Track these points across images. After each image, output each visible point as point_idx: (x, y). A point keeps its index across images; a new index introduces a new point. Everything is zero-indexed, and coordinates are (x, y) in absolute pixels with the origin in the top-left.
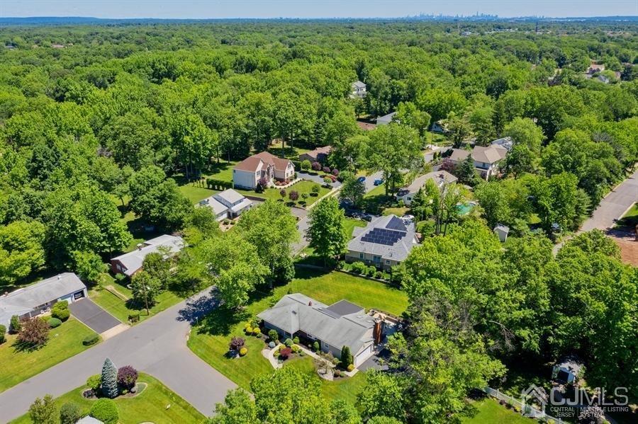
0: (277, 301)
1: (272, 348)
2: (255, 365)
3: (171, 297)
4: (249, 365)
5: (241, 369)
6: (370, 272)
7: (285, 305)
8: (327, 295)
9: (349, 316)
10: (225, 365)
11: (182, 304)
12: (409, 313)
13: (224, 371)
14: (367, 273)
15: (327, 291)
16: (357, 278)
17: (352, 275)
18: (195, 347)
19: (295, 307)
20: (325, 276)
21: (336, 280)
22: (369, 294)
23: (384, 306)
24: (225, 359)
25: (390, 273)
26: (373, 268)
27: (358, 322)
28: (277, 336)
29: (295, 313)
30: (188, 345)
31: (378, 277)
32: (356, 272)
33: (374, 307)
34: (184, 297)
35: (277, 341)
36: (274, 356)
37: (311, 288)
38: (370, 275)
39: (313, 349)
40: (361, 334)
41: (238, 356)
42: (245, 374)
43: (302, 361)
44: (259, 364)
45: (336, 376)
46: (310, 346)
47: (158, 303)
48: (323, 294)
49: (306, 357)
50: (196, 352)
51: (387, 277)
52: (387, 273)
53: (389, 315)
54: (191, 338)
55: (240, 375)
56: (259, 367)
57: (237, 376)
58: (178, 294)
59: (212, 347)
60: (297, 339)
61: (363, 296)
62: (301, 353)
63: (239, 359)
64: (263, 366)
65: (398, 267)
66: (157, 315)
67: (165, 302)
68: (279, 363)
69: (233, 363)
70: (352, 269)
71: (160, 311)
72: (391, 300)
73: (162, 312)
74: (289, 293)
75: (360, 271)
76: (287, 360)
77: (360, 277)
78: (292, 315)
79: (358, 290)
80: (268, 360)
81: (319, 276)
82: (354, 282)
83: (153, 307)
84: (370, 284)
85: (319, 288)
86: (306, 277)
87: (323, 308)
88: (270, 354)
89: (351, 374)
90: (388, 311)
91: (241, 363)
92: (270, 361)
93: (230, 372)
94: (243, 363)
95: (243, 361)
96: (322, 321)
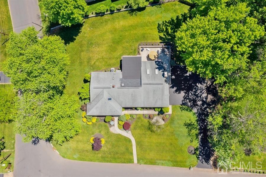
1: (113, 125)
2: (116, 143)
4: (113, 146)
5: (112, 152)
9: (144, 78)
10: (100, 155)
13: (104, 160)
15: (98, 45)
17: (100, 16)
27: (154, 82)
30: (63, 157)
35: (112, 118)
36: (120, 129)
37: (85, 48)
39: (137, 109)
42: (117, 153)
43: (138, 121)
44: (118, 141)
46: (134, 109)
47: (3, 137)
48: (98, 49)
49: (137, 116)
50: (74, 159)
53: (152, 45)
55: (116, 156)
56: (120, 143)
57: (114, 158)
59: (79, 148)
63: (104, 146)
68: (127, 132)
69: (103, 151)
77: (106, 14)
78: (109, 101)
82: (106, 22)
87: (121, 80)
88: (116, 130)
91: (108, 148)
92: (122, 134)
93: (108, 158)
94: (109, 147)
95: (107, 146)
96: (132, 95)
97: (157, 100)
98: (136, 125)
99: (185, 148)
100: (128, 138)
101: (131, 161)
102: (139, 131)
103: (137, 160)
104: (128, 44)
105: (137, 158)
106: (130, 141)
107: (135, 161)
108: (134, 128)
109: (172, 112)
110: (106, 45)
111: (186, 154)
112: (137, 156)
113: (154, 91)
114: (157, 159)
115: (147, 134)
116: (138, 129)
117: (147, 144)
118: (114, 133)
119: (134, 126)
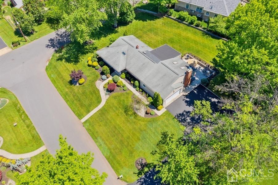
0: (114, 41)
1: (103, 80)
2: (88, 93)
3: (46, 28)
4: (84, 93)
5: (77, 96)
6: (191, 21)
7: (118, 45)
8: (155, 37)
9: (167, 62)
10: (67, 90)
11: (53, 34)
12: (218, 59)
13: (65, 96)
14: (189, 21)
15: (156, 34)
16: (181, 25)
17: (177, 21)
18: (50, 72)
19: (125, 48)
20: (158, 21)
21: (165, 24)
22: (187, 39)
23: (198, 52)
24: (68, 86)
25: (208, 23)
26: (195, 18)
27: (173, 69)
28: (109, 71)
29: (124, 53)
30: (46, 69)
31: (197, 26)
32: (181, 20)
33: (190, 52)
34: (54, 29)
35: (109, 75)
36: (104, 87)
37: (145, 30)
38: (192, 23)
39: (134, 86)
40: (173, 80)
41: (78, 84)
42: (79, 100)
43: (124, 95)
44: (91, 93)
45: (147, 113)
46: (132, 82)
47: (36, 32)
48: (153, 36)
49: (128, 92)
50: (50, 76)
51: (205, 25)
52: (205, 22)
53: (200, 60)
54: (50, 64)
55: (75, 102)
56: (91, 96)
57: (73, 102)
58: (51, 26)
59: (62, 74)
60: (124, 75)
61: (183, 41)
62: (125, 88)
63: (78, 87)
64: (94, 95)
65: (216, 19)
66: (32, 42)
67: (41, 31)
68: (106, 95)
69: (73, 90)
70: (178, 17)
71: (35, 39)
72: (205, 46)
73: (36, 40)
74: (124, 35)
75: (184, 19)
76: (112, 93)
77: (184, 23)
78: (122, 55)
79: (180, 35)
80: (99, 90)
81: (153, 20)
82: (178, 28)
83: (31, 36)
84: (189, 31)
85: (150, 30)
86: (144, 20)
87: (147, 51)
88: (101, 85)
89: (159, 113)
90: (200, 57)
91: (78, 91)
92: (100, 92)
93: (69, 97)
94: (80, 91)
95: (80, 89)
96: (144, 64)
97: (160, 84)
98: (119, 96)
99: (137, 155)
100: (101, 99)
101: (80, 116)
102: (116, 102)
103: (86, 121)
104: (179, 48)
105: (88, 119)
106: (99, 102)
107: (83, 120)
108: (115, 97)
109: (161, 115)
110: (161, 38)
111: (132, 161)
112: (90, 118)
113: (165, 75)
114: (101, 137)
115: (119, 110)
116: (117, 100)
117: (109, 117)
118: (96, 86)
119: (117, 95)
